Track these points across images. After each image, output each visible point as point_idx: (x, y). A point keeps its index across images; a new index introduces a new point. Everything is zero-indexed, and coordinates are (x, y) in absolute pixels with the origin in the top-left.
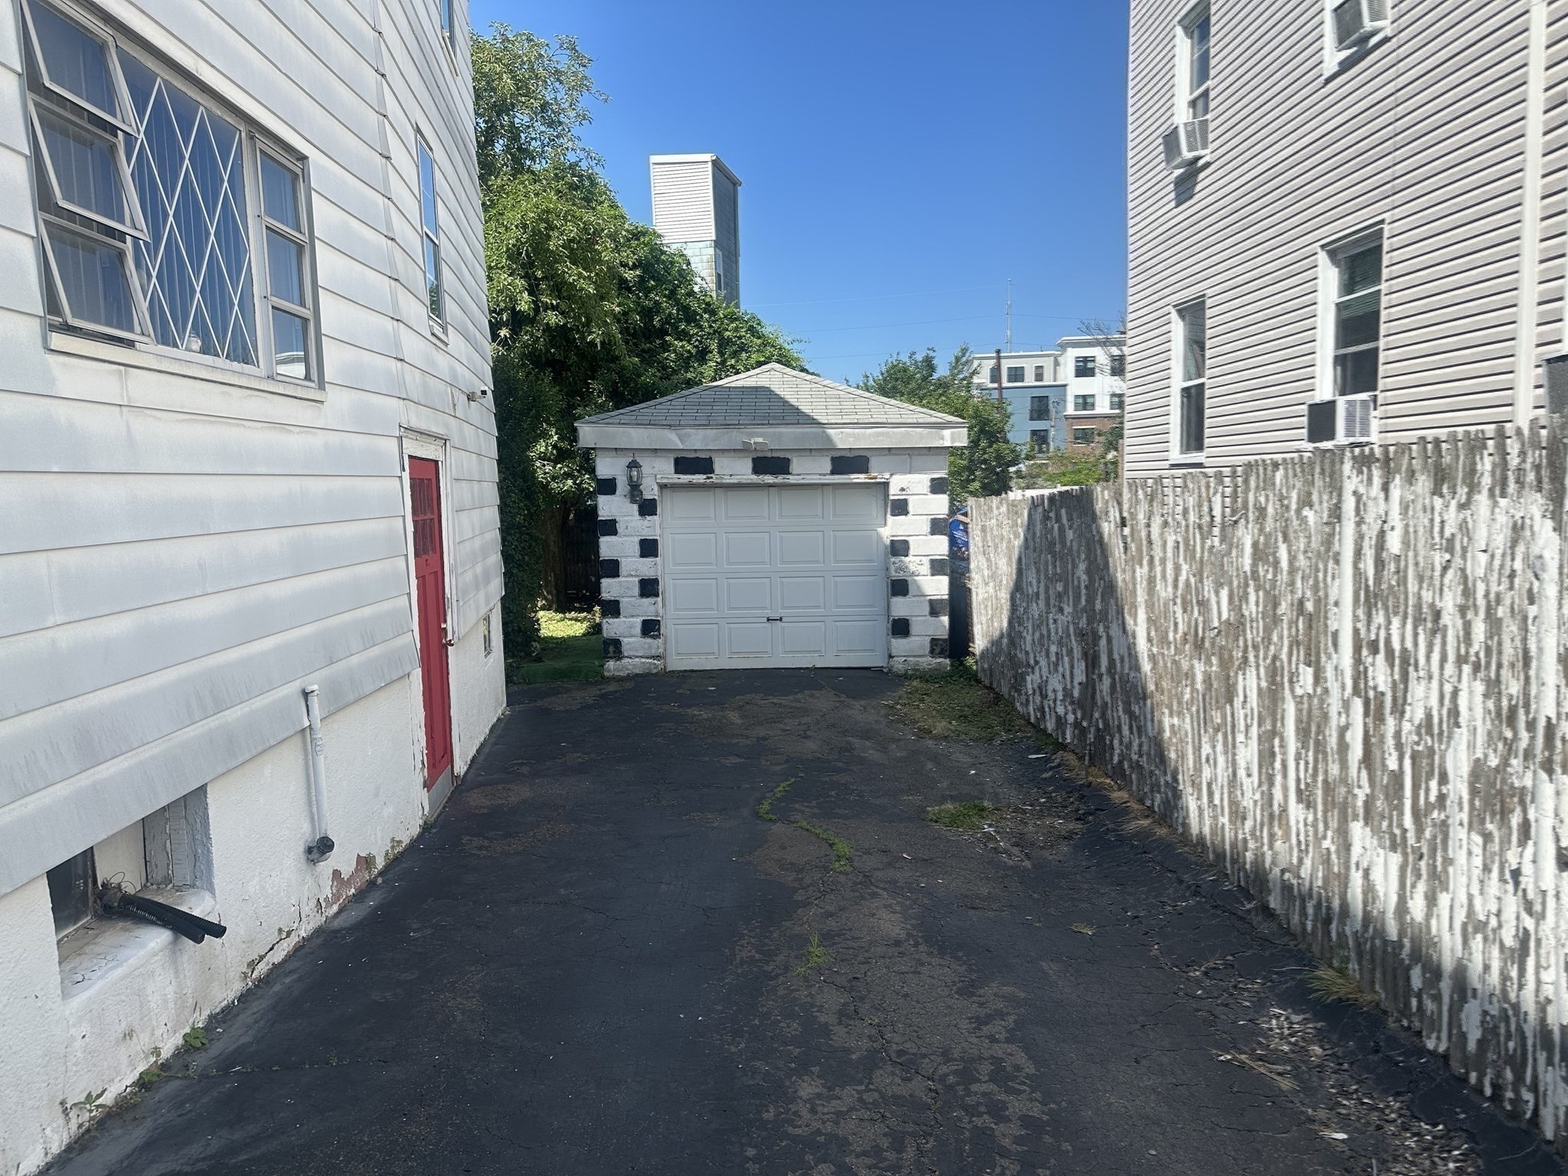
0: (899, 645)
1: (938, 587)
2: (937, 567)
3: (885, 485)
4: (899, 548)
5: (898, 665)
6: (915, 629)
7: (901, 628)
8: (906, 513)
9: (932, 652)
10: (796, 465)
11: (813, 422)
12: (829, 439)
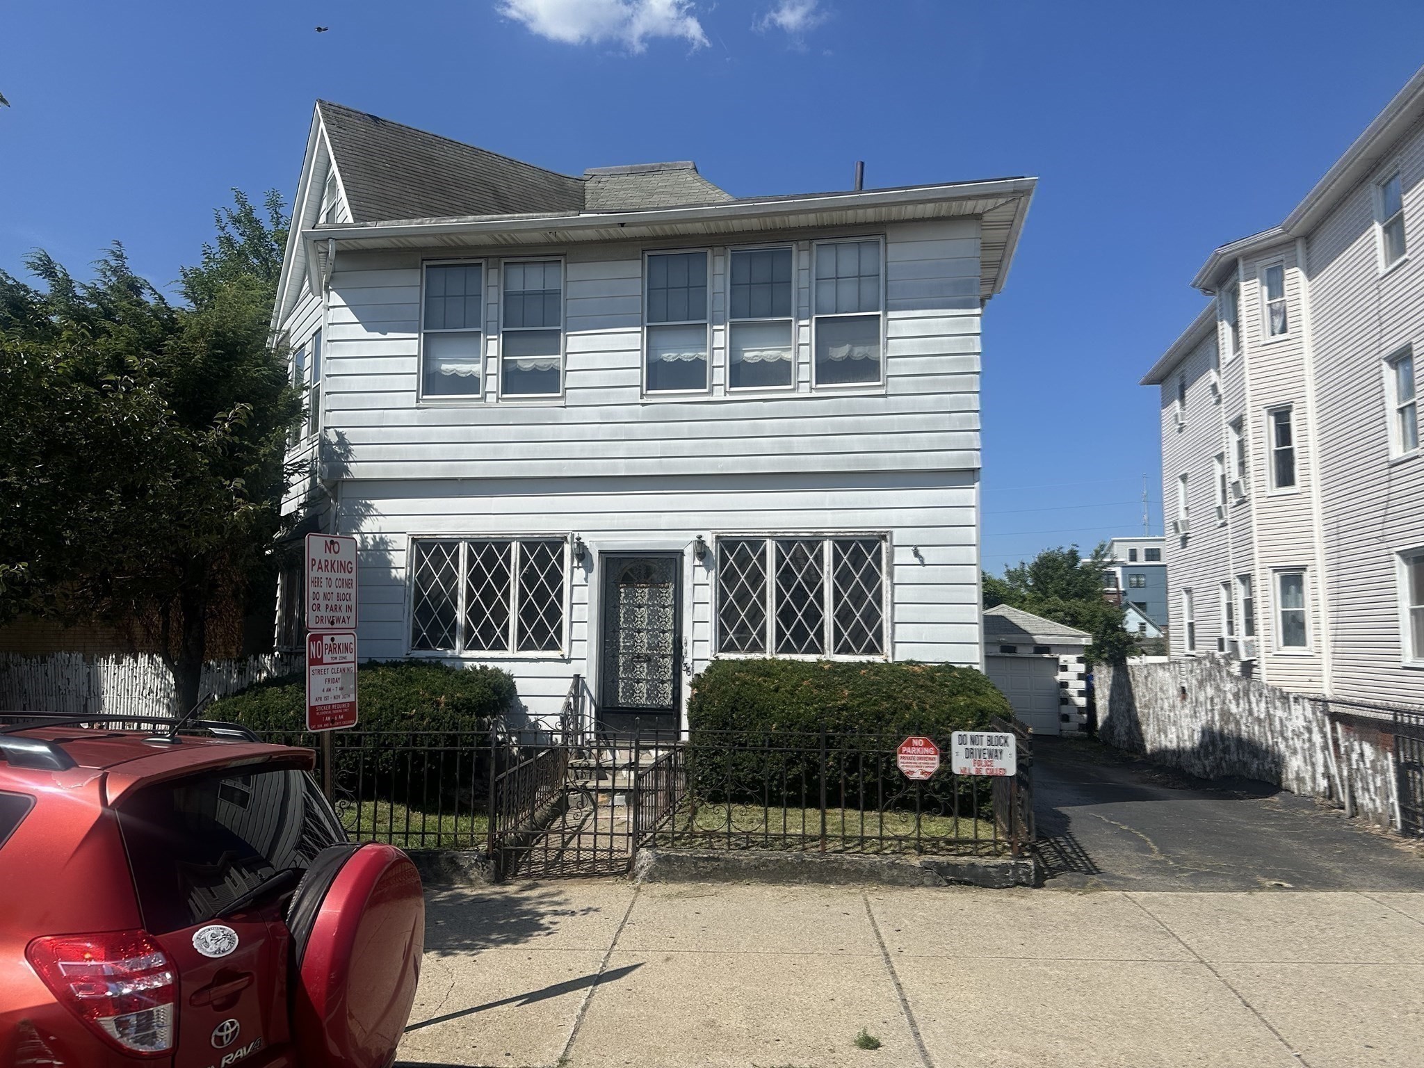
0: (1065, 725)
1: (1082, 702)
2: (1081, 694)
3: (1057, 659)
4: (1064, 685)
5: (1064, 734)
6: (1072, 718)
7: (1066, 718)
8: (1067, 670)
10: (1019, 649)
11: (1025, 632)
12: (1033, 639)
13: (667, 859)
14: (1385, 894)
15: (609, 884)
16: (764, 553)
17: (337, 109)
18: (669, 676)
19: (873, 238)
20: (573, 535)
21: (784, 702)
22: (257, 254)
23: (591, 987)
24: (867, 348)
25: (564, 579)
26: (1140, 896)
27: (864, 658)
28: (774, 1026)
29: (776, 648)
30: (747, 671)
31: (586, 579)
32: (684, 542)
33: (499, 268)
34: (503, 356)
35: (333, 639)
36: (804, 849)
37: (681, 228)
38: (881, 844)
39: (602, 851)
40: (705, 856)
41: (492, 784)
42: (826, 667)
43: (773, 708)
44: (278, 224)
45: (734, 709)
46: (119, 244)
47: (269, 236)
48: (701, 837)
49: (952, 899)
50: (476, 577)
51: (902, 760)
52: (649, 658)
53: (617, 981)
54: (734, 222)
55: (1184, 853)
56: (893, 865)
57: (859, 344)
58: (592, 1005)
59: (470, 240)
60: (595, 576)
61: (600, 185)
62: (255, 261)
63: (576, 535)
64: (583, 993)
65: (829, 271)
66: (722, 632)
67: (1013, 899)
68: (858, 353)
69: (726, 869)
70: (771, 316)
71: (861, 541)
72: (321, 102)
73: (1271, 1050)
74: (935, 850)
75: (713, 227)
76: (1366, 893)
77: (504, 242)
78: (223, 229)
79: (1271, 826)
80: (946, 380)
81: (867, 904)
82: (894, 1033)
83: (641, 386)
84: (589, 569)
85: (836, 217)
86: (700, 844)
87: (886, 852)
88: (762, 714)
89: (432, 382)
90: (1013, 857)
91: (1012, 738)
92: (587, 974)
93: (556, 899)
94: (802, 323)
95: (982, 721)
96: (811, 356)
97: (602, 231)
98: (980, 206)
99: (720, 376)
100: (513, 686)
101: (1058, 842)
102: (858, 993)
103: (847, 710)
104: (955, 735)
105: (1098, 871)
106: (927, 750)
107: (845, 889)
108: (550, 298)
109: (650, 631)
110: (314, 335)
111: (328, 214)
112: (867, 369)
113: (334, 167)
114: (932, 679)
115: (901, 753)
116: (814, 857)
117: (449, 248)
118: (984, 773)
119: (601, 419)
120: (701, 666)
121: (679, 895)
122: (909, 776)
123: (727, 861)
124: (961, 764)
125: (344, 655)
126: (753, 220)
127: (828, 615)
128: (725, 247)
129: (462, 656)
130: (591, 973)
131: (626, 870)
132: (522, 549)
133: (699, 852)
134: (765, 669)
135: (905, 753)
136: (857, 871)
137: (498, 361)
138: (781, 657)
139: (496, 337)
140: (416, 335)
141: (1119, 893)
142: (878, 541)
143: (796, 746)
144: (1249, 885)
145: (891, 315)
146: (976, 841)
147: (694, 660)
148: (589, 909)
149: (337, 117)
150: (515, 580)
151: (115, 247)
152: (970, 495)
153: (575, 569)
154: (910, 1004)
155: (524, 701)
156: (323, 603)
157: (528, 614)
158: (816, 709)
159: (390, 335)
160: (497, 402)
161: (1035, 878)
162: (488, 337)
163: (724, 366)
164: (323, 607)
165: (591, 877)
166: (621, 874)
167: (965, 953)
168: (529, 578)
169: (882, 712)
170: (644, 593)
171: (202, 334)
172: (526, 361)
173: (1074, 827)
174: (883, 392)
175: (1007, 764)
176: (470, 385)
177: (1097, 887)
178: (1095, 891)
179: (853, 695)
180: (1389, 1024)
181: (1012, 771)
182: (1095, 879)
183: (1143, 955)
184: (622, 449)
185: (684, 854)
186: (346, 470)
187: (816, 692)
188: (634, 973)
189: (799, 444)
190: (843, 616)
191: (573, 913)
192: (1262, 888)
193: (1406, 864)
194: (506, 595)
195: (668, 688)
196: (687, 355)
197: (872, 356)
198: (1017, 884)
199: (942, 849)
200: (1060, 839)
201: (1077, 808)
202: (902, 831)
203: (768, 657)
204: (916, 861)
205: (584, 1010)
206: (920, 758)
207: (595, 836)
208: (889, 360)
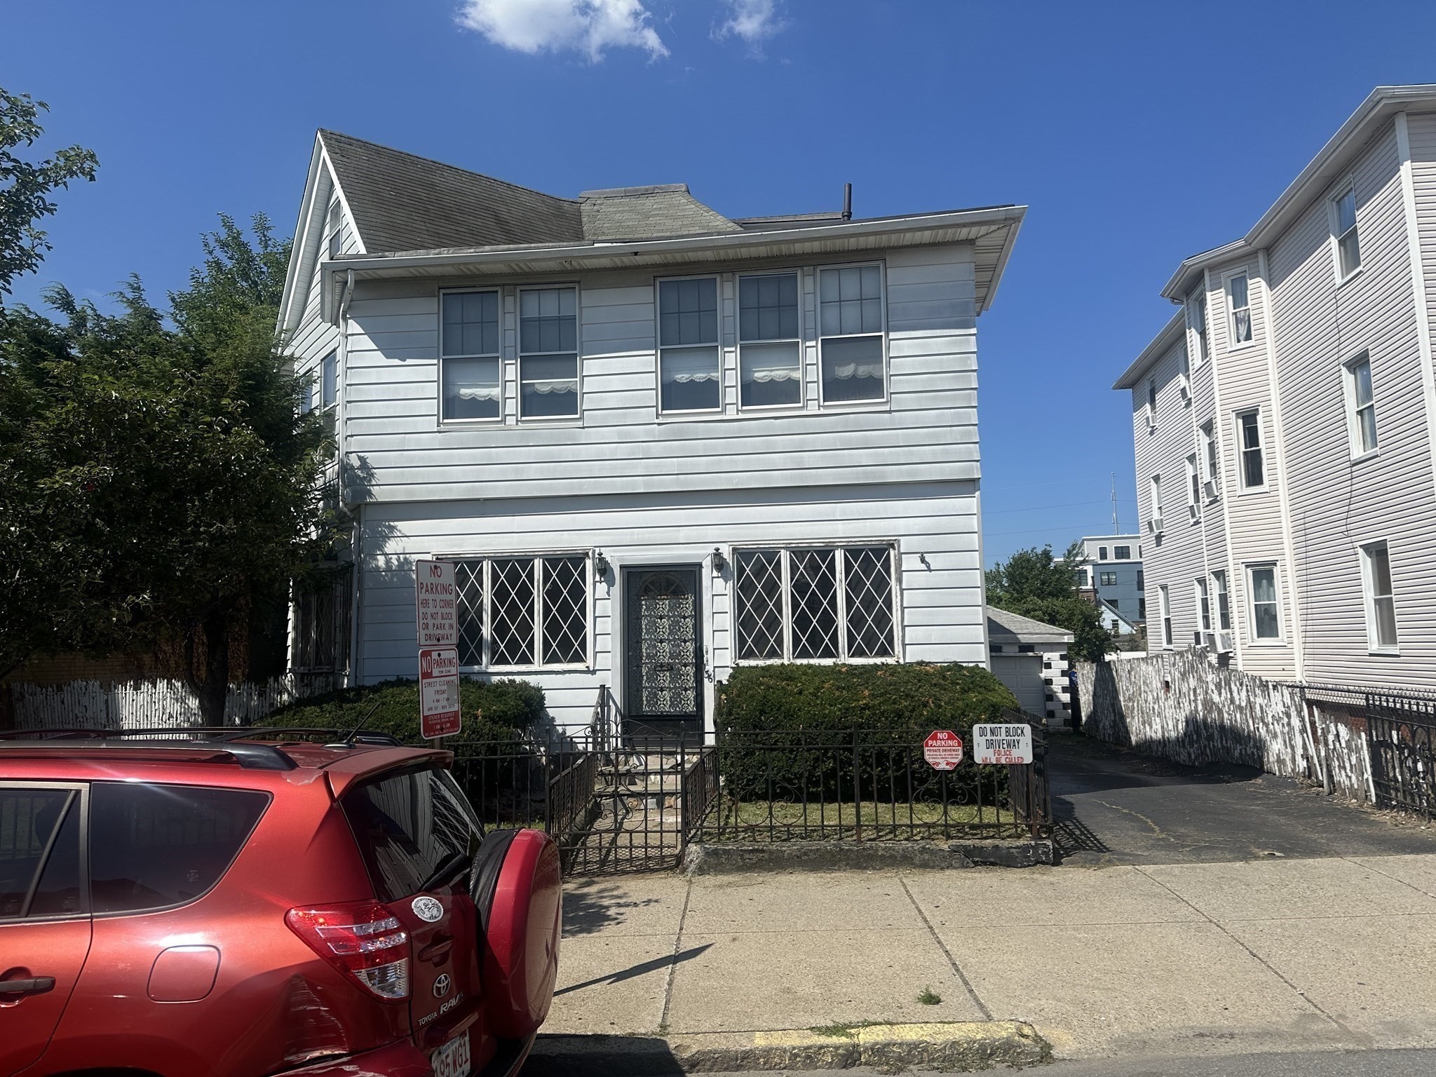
0: (1051, 721)
2: (1065, 690)
3: (1042, 656)
4: (1049, 682)
5: (1051, 730)
6: (1057, 714)
7: (1051, 714)
8: (1051, 668)
9: (1065, 724)
10: (1005, 649)
11: (1010, 632)
12: (1018, 638)
13: (715, 852)
14: (1366, 858)
15: (662, 878)
16: (779, 562)
17: (339, 137)
18: (691, 683)
19: (874, 263)
20: (594, 551)
21: (809, 704)
22: (246, 277)
23: (671, 966)
24: (871, 366)
25: (587, 594)
26: (1150, 869)
27: (879, 661)
28: (844, 990)
29: (793, 654)
30: (770, 676)
31: (608, 593)
32: (703, 554)
33: (514, 295)
34: (521, 380)
35: (439, 655)
36: (841, 839)
37: (692, 256)
38: (912, 831)
39: (653, 847)
40: (751, 848)
41: (547, 788)
42: (844, 670)
43: (799, 710)
44: (266, 247)
45: (762, 712)
46: (136, 276)
47: (258, 259)
48: (743, 831)
49: (981, 878)
50: (500, 594)
51: (929, 753)
52: (672, 667)
53: (694, 959)
54: (742, 250)
55: (1183, 830)
56: (924, 850)
57: (864, 363)
58: (676, 980)
59: (485, 268)
60: (617, 590)
61: (595, 208)
62: (244, 284)
63: (597, 550)
64: (665, 971)
65: (832, 295)
66: (741, 641)
67: (1036, 876)
68: (863, 372)
69: (771, 860)
70: (779, 338)
71: (870, 550)
72: (322, 131)
73: (1278, 991)
74: (961, 835)
75: (722, 255)
76: (1350, 858)
77: (519, 271)
78: (211, 253)
79: (1259, 805)
80: (947, 396)
81: (904, 885)
82: (950, 990)
83: (657, 407)
84: (611, 583)
85: (838, 244)
86: (744, 838)
87: (915, 838)
88: (790, 715)
89: (452, 407)
90: (1032, 839)
91: (1027, 728)
92: (664, 955)
93: (615, 893)
94: (808, 344)
95: (996, 714)
96: (818, 375)
97: (616, 259)
98: (974, 232)
99: (732, 395)
100: (543, 698)
101: (1067, 826)
102: (912, 961)
103: (868, 709)
104: (976, 728)
105: (1108, 850)
106: (950, 742)
107: (881, 874)
108: (566, 323)
109: (671, 640)
110: (322, 360)
111: (331, 240)
112: (871, 387)
113: (339, 192)
114: (944, 678)
115: (927, 746)
116: (851, 845)
117: (466, 277)
118: (1003, 762)
119: (619, 438)
120: (722, 672)
121: (729, 884)
122: (935, 767)
123: (771, 852)
124: (982, 754)
125: (448, 669)
126: (760, 248)
127: (842, 621)
128: (733, 272)
129: (489, 670)
130: (668, 954)
131: (677, 864)
132: (544, 565)
133: (744, 845)
134: (786, 674)
135: (931, 746)
136: (891, 856)
137: (517, 385)
138: (799, 662)
139: (514, 362)
140: (435, 361)
141: (1130, 867)
142: (886, 550)
143: (823, 744)
144: (1246, 856)
145: (892, 335)
146: (998, 826)
147: (715, 667)
148: (649, 901)
149: (338, 145)
150: (539, 596)
151: (132, 280)
152: (971, 503)
153: (598, 584)
154: (960, 967)
155: (551, 712)
156: (430, 622)
157: (552, 628)
158: (840, 710)
159: (409, 362)
160: (517, 424)
161: (1054, 857)
162: (506, 362)
163: (736, 386)
164: (430, 626)
165: (642, 873)
166: (671, 869)
167: (1002, 922)
168: (553, 594)
169: (901, 710)
170: (664, 605)
171: (236, 366)
172: (544, 385)
173: (1078, 813)
174: (887, 408)
175: (1024, 753)
176: (489, 408)
177: (1110, 863)
178: (1108, 866)
179: (873, 695)
180: (1377, 965)
181: (1028, 759)
182: (1107, 856)
183: (1158, 918)
184: (641, 467)
185: (730, 847)
186: (370, 493)
187: (837, 693)
188: (706, 952)
189: (809, 459)
190: (856, 621)
191: (636, 905)
192: (1257, 858)
193: (1383, 833)
194: (531, 611)
195: (691, 694)
196: (700, 376)
197: (876, 374)
198: (1037, 862)
199: (967, 834)
200: (1068, 823)
201: (1080, 796)
202: (928, 819)
203: (786, 662)
204: (945, 845)
205: (670, 984)
206: (945, 750)
207: (646, 834)
208: (892, 378)
